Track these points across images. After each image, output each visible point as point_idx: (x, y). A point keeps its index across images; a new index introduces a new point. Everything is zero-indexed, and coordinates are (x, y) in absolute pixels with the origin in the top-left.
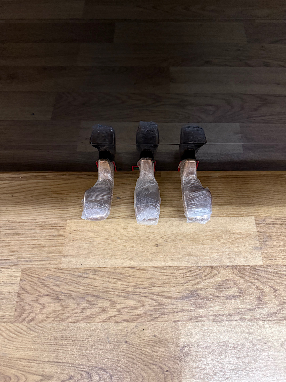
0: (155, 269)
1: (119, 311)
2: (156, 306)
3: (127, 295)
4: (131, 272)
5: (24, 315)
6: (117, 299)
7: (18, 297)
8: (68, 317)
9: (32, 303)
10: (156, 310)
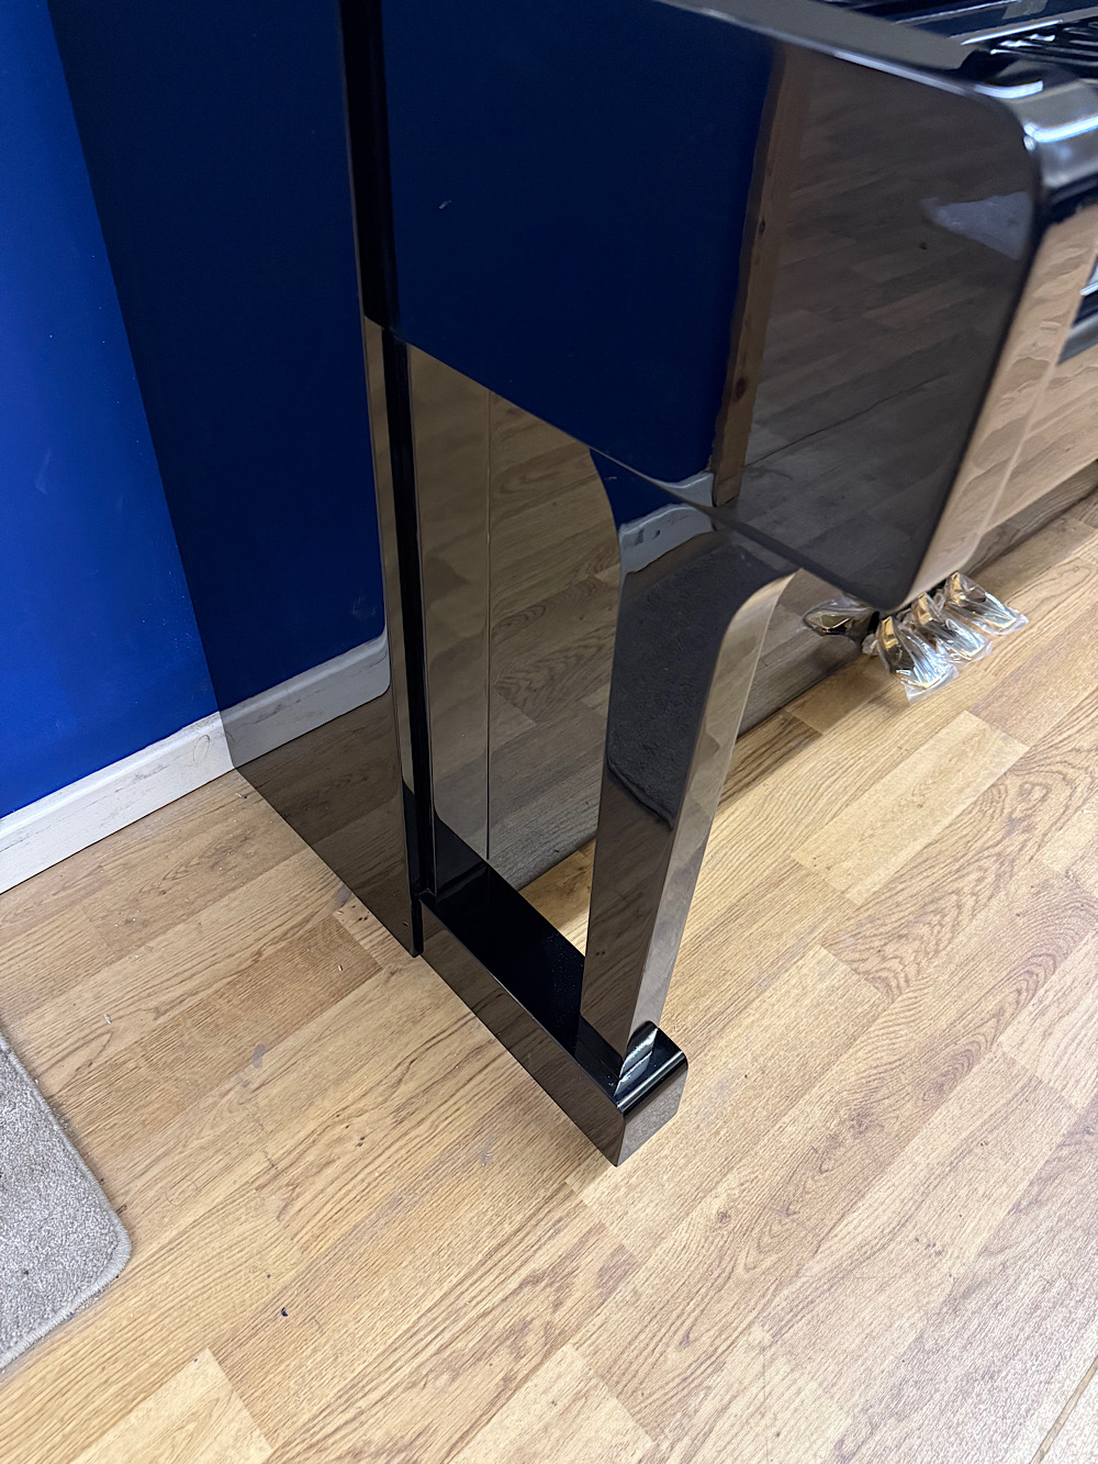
0: (950, 829)
1: (973, 894)
2: (998, 860)
3: (960, 873)
4: (932, 851)
5: (894, 984)
6: (956, 885)
7: (859, 974)
8: (937, 944)
9: (883, 966)
10: (1002, 864)
